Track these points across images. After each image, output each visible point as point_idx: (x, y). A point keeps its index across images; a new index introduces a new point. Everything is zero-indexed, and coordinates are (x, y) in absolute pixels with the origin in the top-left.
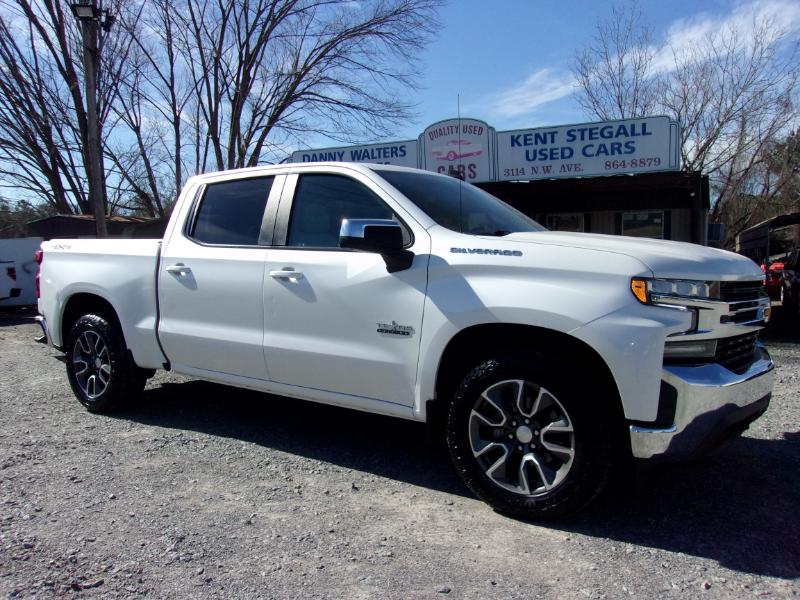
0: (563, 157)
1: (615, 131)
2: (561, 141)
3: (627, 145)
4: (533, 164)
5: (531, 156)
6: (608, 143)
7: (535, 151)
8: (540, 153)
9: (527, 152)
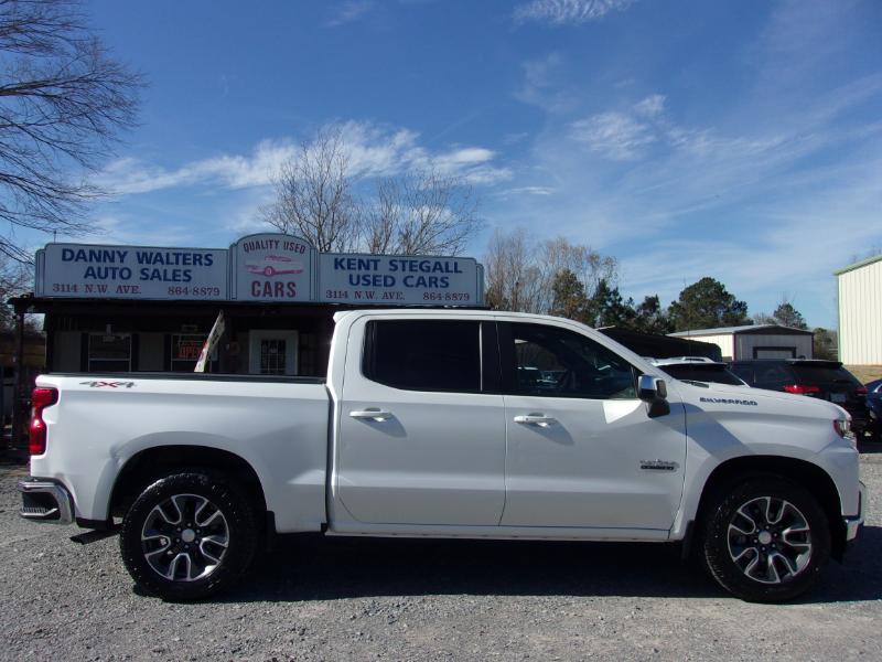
0: (385, 285)
1: (432, 266)
2: (384, 269)
3: (442, 280)
4: (355, 288)
5: (355, 281)
6: (426, 276)
7: (358, 277)
8: (364, 278)
9: (351, 276)
